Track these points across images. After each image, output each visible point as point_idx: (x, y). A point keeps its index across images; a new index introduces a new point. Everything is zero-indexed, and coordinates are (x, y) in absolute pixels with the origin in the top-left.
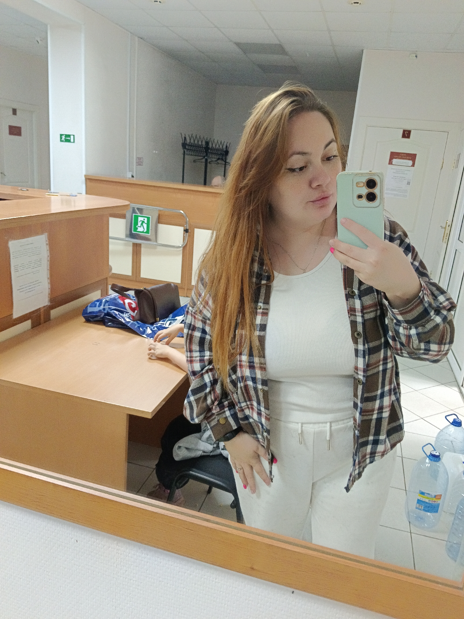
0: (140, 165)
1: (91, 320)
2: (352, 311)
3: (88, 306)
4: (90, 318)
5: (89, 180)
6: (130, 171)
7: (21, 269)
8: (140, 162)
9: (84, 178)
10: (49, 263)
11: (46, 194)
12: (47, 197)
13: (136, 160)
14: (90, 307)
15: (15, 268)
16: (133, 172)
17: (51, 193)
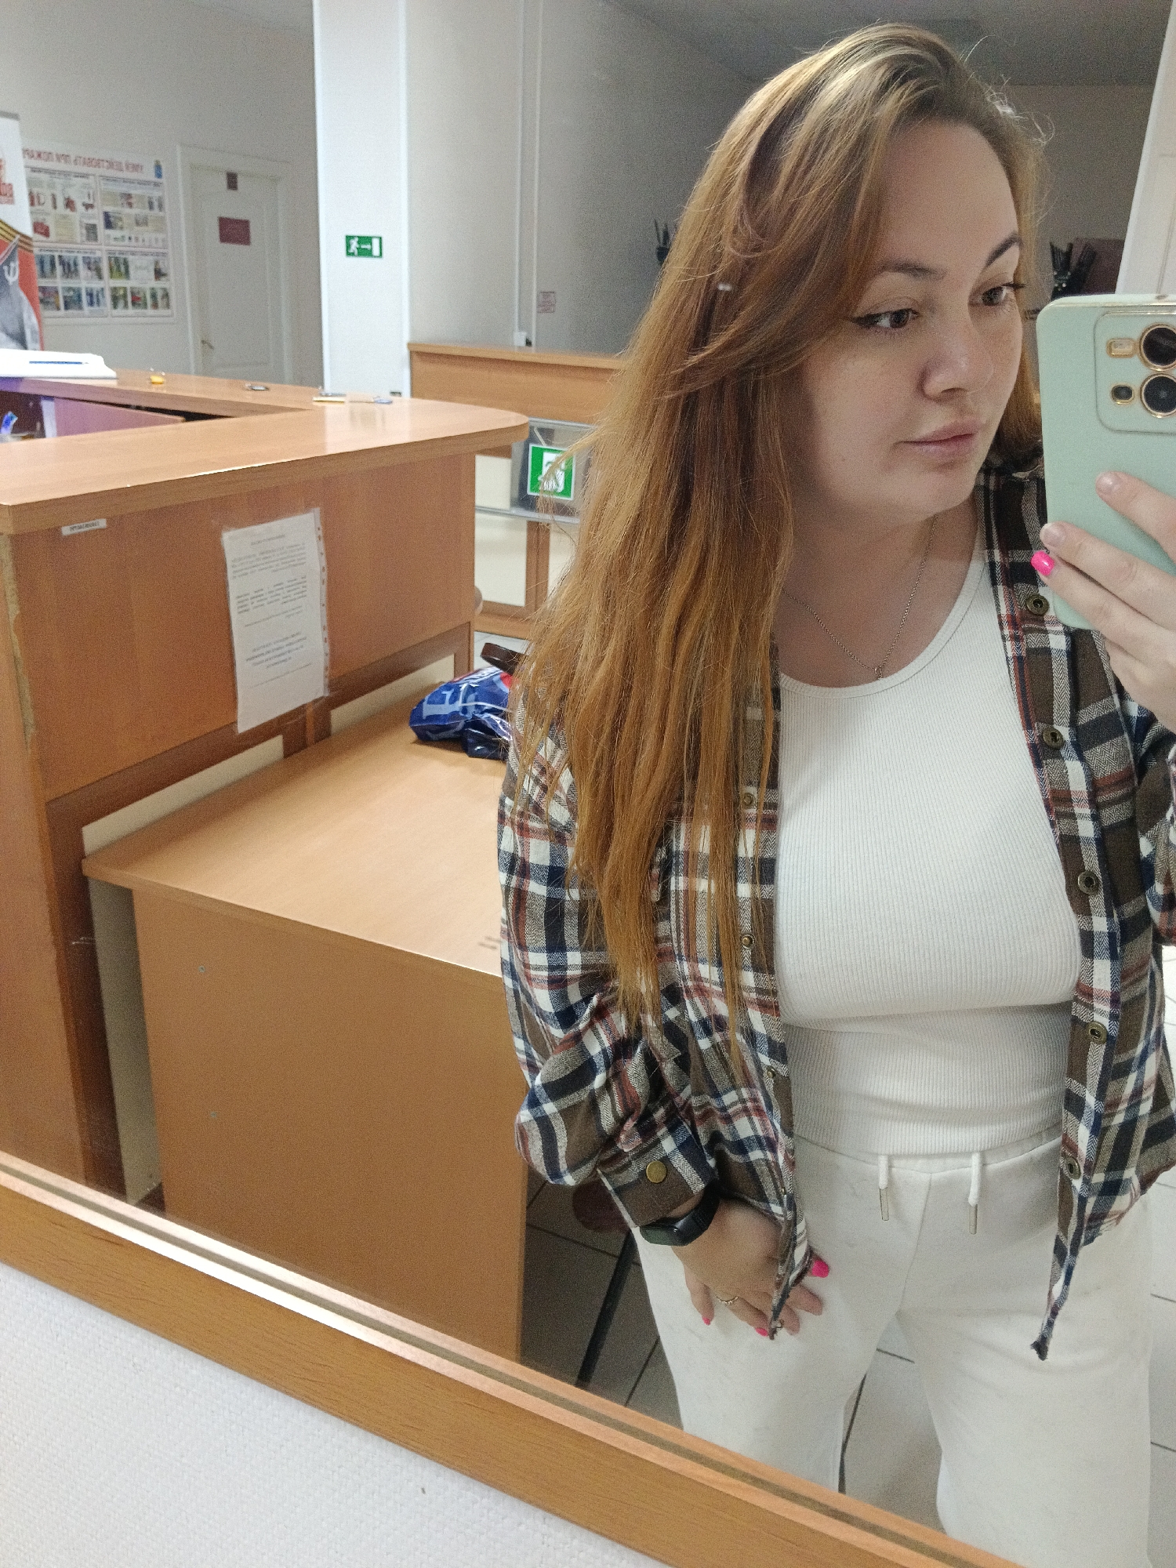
0: (545, 311)
1: (433, 737)
2: (1058, 802)
3: (423, 701)
4: (429, 733)
5: (419, 355)
6: (521, 328)
7: (256, 604)
8: (546, 303)
9: (405, 352)
10: (324, 587)
11: (315, 399)
12: (317, 407)
13: (538, 296)
14: (429, 703)
15: (239, 602)
16: (529, 332)
17: (327, 395)
